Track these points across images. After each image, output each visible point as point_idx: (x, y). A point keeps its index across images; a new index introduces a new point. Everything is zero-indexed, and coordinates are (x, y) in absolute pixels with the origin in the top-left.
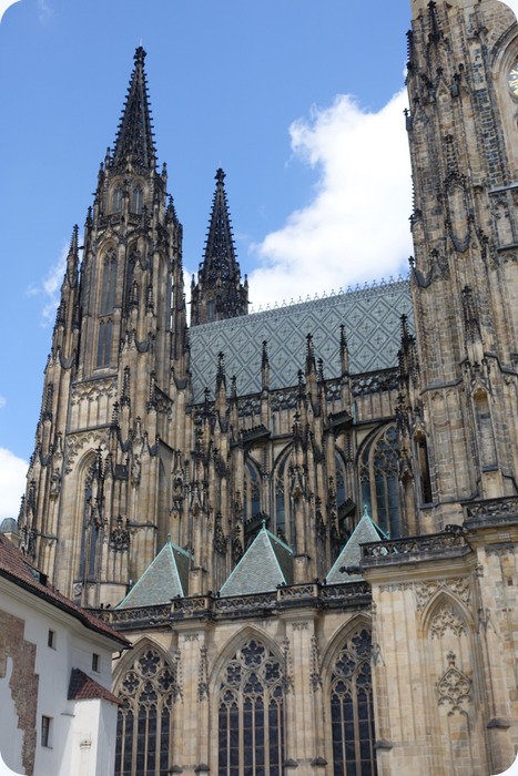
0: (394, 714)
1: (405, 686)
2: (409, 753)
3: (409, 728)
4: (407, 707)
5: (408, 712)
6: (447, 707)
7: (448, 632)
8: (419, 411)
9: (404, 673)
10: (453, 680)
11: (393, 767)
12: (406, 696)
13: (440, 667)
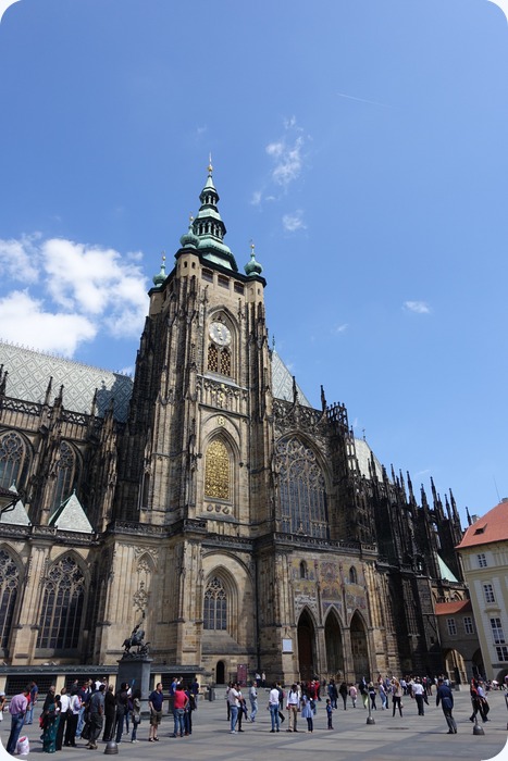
0: (113, 608)
1: (122, 594)
2: (118, 629)
3: (120, 615)
4: (121, 605)
5: (120, 608)
6: (136, 607)
7: (143, 571)
8: (149, 461)
9: (122, 588)
10: (141, 595)
11: (110, 634)
12: (121, 599)
13: (136, 588)
